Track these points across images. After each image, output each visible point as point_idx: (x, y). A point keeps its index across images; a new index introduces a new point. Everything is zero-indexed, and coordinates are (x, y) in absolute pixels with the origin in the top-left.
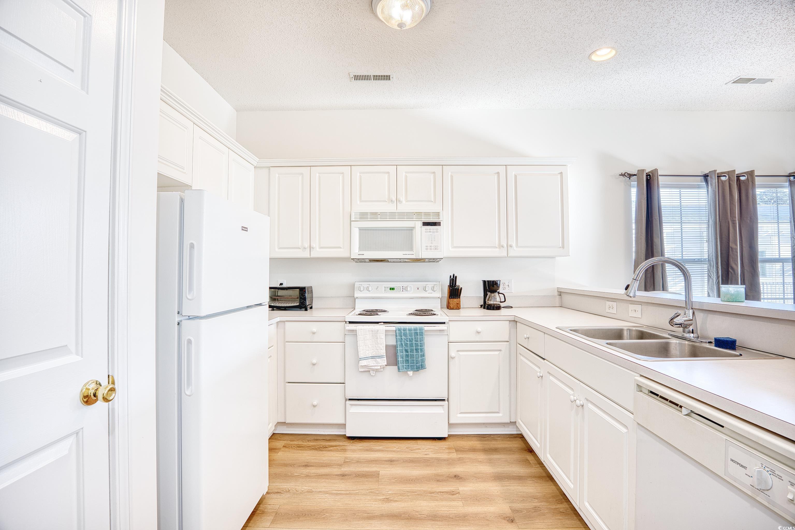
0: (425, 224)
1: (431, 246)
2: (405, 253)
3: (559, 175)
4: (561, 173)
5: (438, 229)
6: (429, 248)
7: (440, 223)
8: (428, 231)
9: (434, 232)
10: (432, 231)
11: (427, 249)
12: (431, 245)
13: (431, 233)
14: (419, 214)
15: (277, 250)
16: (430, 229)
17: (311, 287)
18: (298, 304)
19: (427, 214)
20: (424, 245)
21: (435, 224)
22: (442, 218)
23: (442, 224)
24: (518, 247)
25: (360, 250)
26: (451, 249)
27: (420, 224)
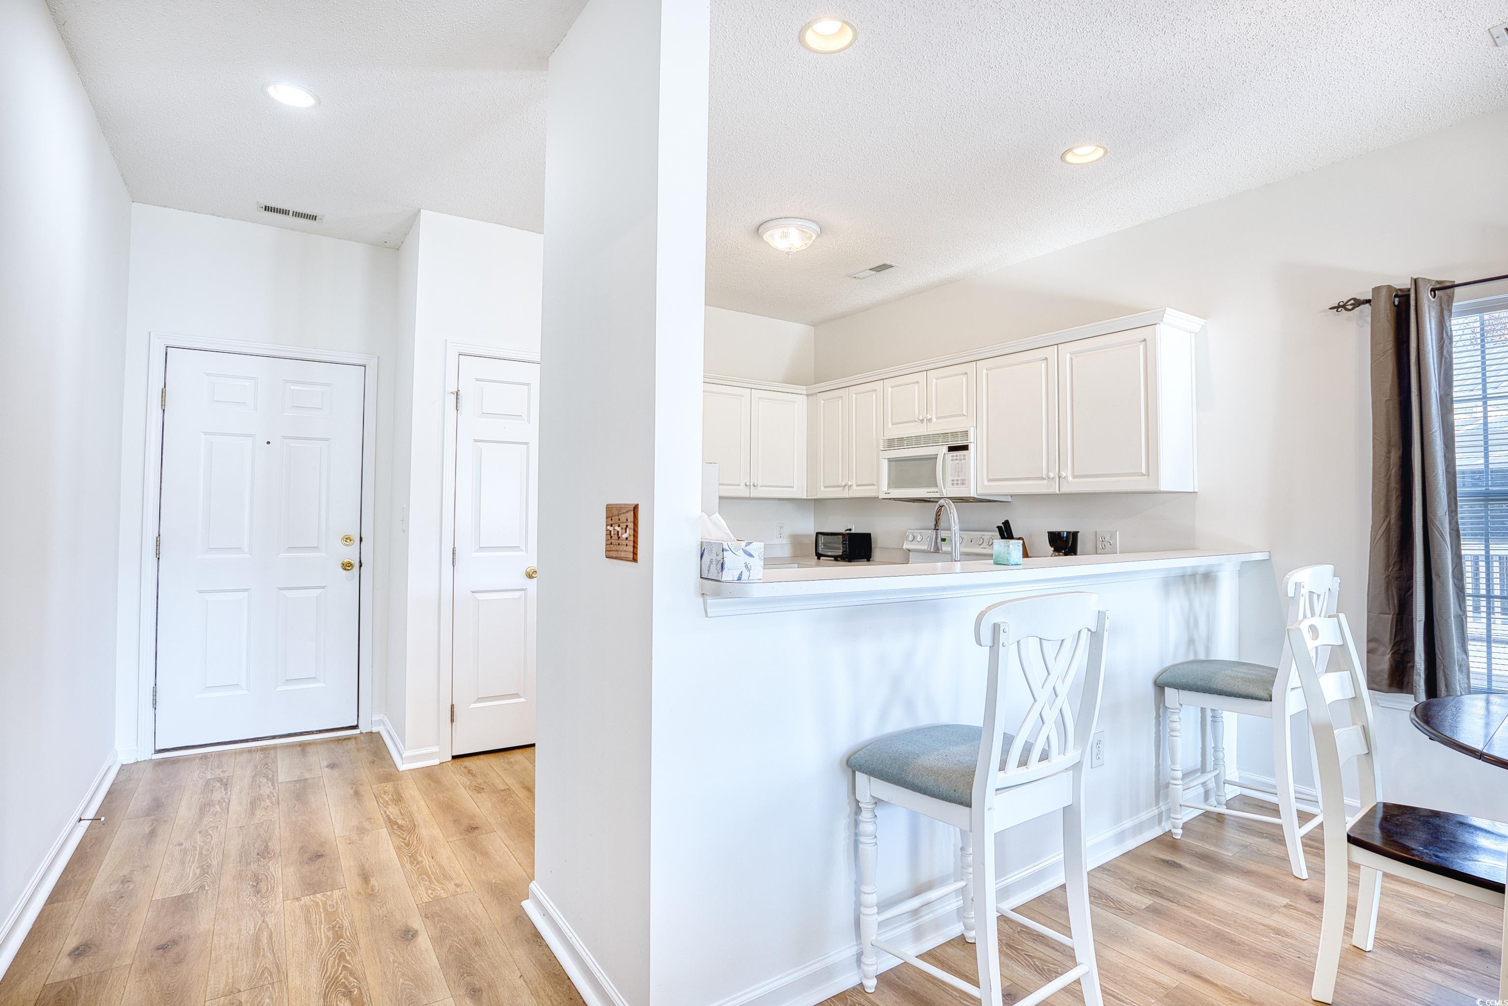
0: (952, 449)
1: (957, 480)
2: (929, 490)
3: (1142, 345)
4: (1145, 340)
5: (964, 455)
6: (955, 482)
7: (967, 446)
8: (955, 458)
9: (960, 460)
10: (958, 458)
11: (953, 484)
12: (958, 478)
13: (958, 462)
14: (945, 435)
15: (822, 489)
16: (957, 456)
17: (869, 534)
18: (841, 554)
19: (954, 434)
20: (949, 479)
21: (965, 448)
22: (971, 438)
23: (972, 447)
24: (1074, 477)
25: (889, 487)
26: (986, 483)
27: (945, 449)
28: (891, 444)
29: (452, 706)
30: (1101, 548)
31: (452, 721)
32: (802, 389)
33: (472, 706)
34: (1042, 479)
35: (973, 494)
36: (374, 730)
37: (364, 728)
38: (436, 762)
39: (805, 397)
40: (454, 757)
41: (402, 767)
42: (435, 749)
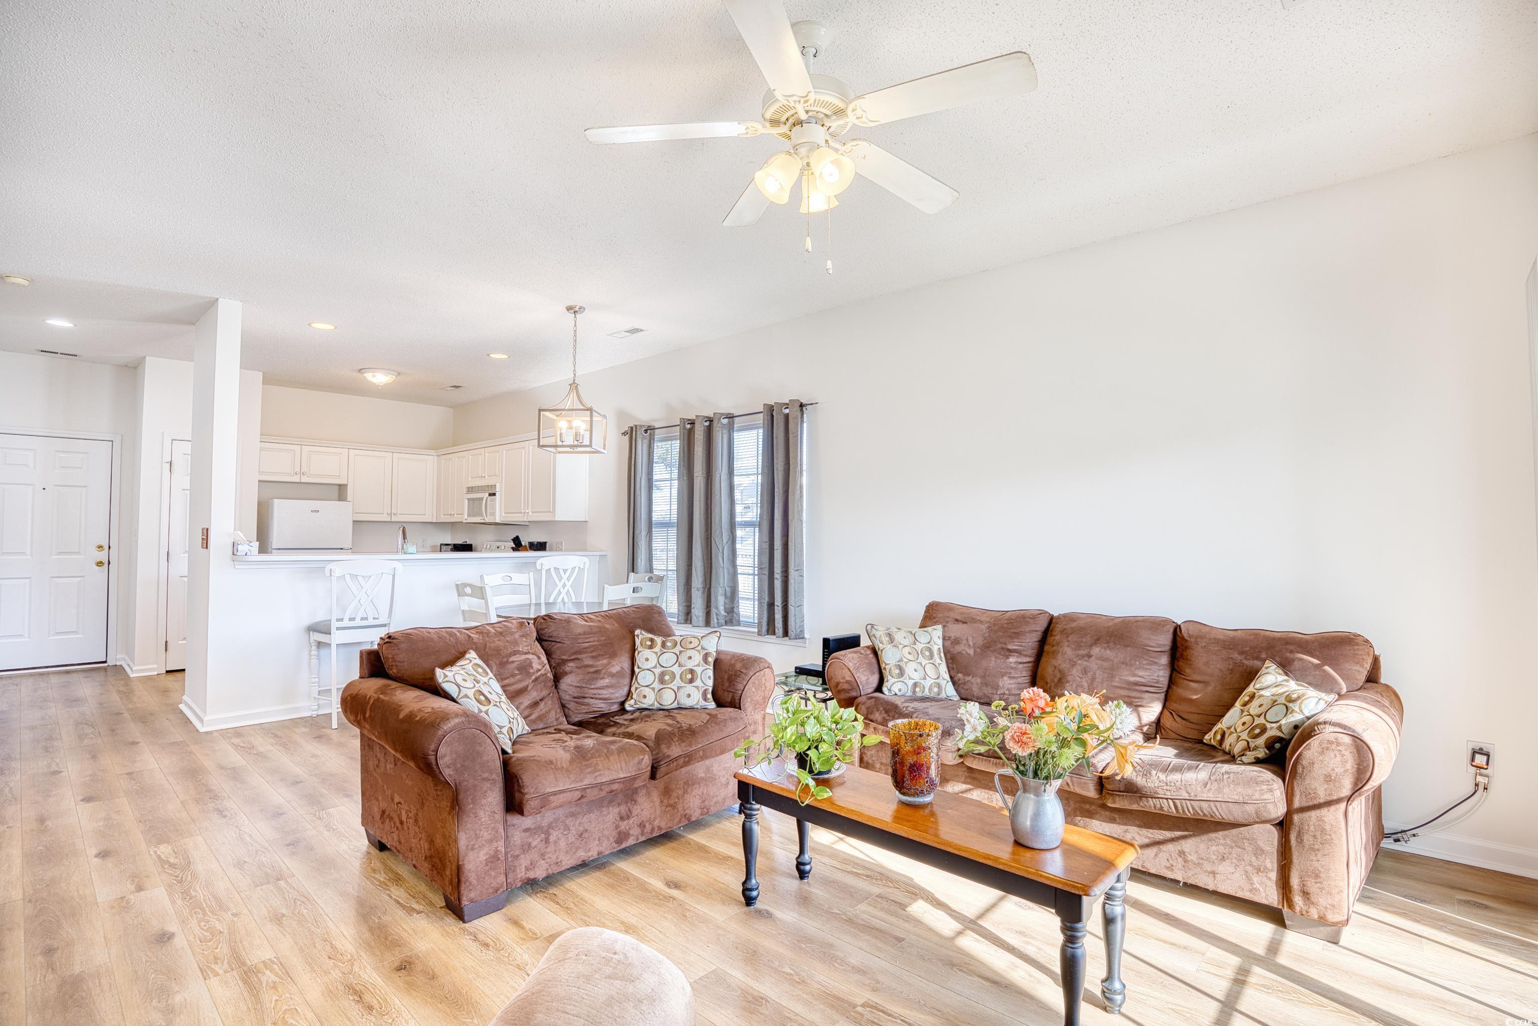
0: (489, 494)
1: (494, 513)
2: (481, 518)
5: (495, 498)
6: (490, 514)
10: (492, 500)
11: (493, 515)
12: (494, 511)
13: (493, 502)
14: (488, 486)
15: (442, 516)
19: (491, 486)
20: (488, 514)
21: (494, 494)
22: (498, 489)
23: (497, 494)
24: (532, 512)
25: (469, 515)
26: (503, 514)
27: (487, 495)
28: (470, 490)
29: (166, 642)
30: (558, 549)
31: (166, 650)
32: (433, 452)
33: (180, 642)
34: (521, 513)
35: (498, 521)
36: (118, 664)
37: (110, 662)
38: (156, 673)
39: (436, 457)
40: (167, 672)
41: (132, 676)
42: (155, 666)
